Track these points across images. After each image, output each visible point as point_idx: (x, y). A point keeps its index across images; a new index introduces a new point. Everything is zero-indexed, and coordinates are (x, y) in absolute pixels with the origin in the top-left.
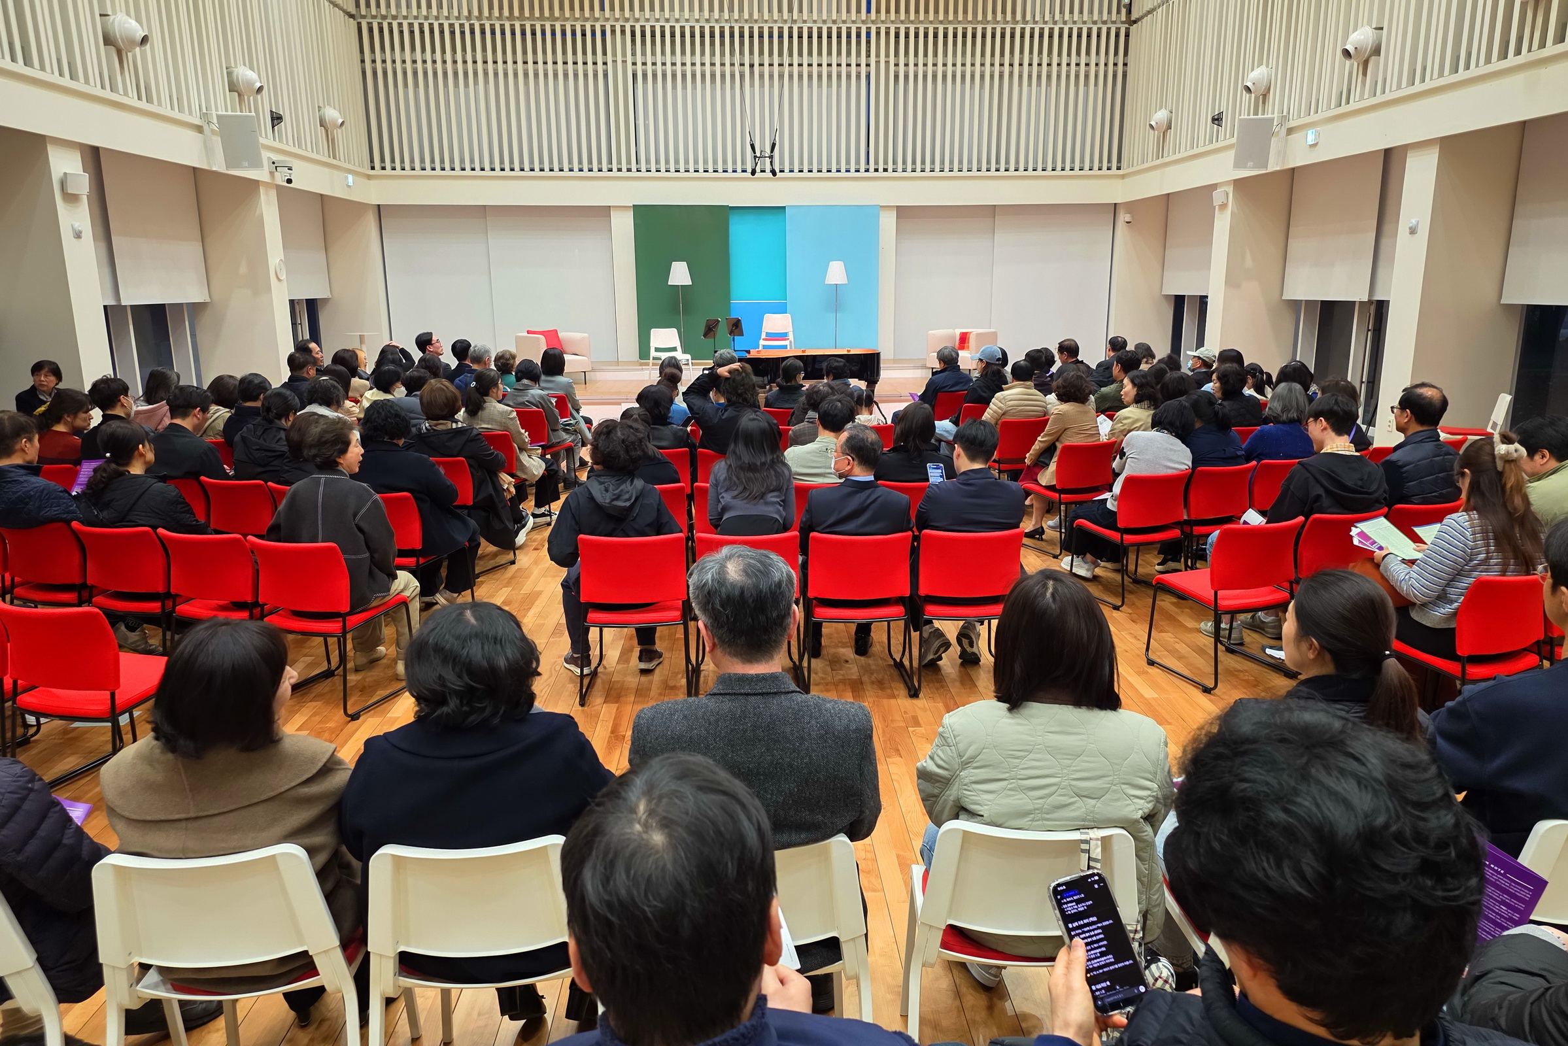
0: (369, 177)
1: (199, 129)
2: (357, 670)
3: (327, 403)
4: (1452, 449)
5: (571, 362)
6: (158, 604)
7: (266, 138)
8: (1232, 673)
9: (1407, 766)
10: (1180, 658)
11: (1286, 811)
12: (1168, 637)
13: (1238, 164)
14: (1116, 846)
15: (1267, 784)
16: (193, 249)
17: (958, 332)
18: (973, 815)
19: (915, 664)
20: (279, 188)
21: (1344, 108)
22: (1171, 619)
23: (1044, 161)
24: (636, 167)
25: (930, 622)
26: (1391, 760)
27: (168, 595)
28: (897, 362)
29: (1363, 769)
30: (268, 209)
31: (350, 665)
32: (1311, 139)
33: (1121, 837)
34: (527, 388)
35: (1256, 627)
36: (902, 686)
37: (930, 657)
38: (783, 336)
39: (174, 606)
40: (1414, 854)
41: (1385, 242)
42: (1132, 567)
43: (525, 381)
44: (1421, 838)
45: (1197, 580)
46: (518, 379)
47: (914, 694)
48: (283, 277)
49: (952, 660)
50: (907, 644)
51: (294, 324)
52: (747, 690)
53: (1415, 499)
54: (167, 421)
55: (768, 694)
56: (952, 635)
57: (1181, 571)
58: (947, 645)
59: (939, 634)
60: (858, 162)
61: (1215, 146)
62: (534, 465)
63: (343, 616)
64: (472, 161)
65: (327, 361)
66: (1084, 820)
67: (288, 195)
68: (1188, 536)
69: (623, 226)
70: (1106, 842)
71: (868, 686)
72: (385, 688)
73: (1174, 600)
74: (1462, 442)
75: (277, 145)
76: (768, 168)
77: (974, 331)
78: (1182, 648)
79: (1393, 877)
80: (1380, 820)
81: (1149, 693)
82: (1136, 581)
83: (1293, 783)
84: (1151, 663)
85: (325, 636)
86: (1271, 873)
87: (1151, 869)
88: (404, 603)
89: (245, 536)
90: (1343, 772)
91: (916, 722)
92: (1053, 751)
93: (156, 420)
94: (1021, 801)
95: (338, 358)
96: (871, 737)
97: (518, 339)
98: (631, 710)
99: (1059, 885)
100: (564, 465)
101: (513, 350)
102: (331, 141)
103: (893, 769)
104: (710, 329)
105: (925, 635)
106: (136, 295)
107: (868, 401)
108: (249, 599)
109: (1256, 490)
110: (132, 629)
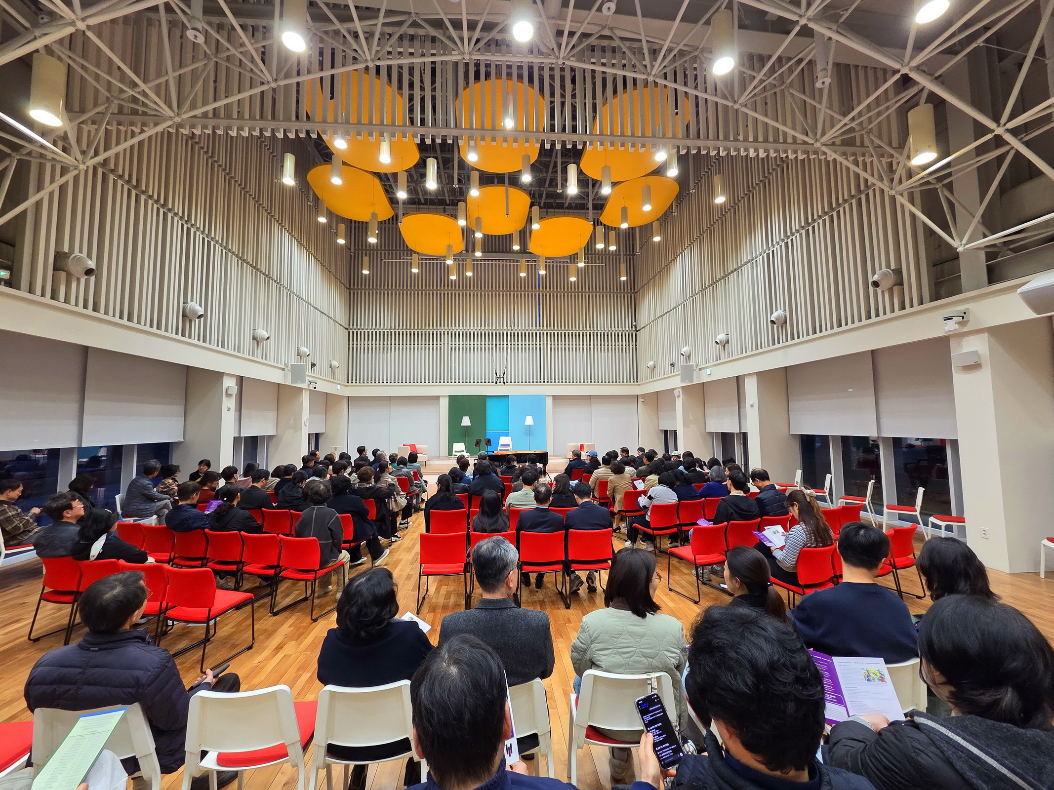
0: (346, 386)
1: (283, 369)
2: (318, 597)
3: (320, 477)
4: (782, 493)
5: (420, 457)
6: (236, 567)
7: (308, 372)
8: (706, 594)
9: (784, 633)
10: (683, 587)
11: (736, 652)
12: (677, 577)
13: (682, 381)
14: (663, 681)
15: (728, 640)
16: (273, 414)
17: (579, 444)
18: (598, 667)
19: (568, 593)
20: (310, 390)
21: (719, 362)
22: (677, 568)
23: (609, 379)
24: (451, 380)
25: (574, 572)
26: (777, 630)
27: (241, 562)
28: (556, 456)
29: (766, 634)
30: (305, 398)
31: (316, 595)
32: (708, 372)
33: (666, 677)
34: (402, 468)
35: (714, 572)
36: (562, 603)
37: (575, 588)
38: (508, 445)
39: (243, 567)
40: (792, 673)
41: (742, 410)
42: (658, 545)
43: (401, 466)
44: (794, 667)
45: (686, 551)
46: (398, 465)
47: (568, 607)
48: (307, 425)
49: (584, 590)
50: (564, 583)
51: (309, 443)
52: (492, 607)
53: (770, 514)
54: (251, 484)
55: (501, 609)
56: (584, 579)
57: (678, 546)
58: (582, 583)
59: (578, 577)
60: (537, 379)
61: (672, 374)
62: (403, 501)
63: (316, 571)
64: (387, 380)
65: (322, 458)
66: (648, 668)
67: (314, 393)
68: (681, 531)
69: (444, 404)
70: (658, 678)
71: (547, 604)
72: (330, 606)
73: (678, 560)
74: (786, 489)
75: (312, 375)
76: (502, 381)
77: (586, 444)
78: (683, 582)
79: (784, 684)
80: (776, 657)
81: (671, 605)
82: (660, 552)
83: (738, 639)
84: (671, 590)
85: (306, 581)
86: (732, 682)
87: (680, 693)
88: (343, 565)
89: (278, 534)
90: (758, 635)
91: (569, 621)
92: (632, 634)
93: (246, 484)
94: (618, 659)
95: (326, 458)
96: (549, 628)
97: (399, 448)
98: (440, 617)
99: (639, 701)
100: (415, 501)
101: (397, 453)
102: (333, 373)
103: (559, 645)
104: (478, 443)
105: (572, 578)
106: (247, 433)
107: (544, 473)
108: (276, 564)
109: (706, 510)
110: (222, 578)
